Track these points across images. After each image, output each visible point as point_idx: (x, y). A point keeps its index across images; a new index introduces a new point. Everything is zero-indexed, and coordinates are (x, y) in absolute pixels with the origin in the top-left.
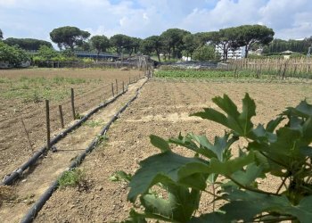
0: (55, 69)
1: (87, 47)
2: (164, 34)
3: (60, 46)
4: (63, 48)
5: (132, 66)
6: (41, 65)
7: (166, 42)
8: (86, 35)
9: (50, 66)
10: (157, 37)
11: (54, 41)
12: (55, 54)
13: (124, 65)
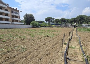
0: (46, 28)
1: (53, 22)
2: (77, 17)
3: (47, 22)
4: (48, 22)
5: (67, 27)
6: (43, 27)
7: (78, 19)
8: (53, 19)
9: (44, 27)
10: (75, 18)
11: (46, 21)
12: (46, 24)
13: (64, 27)
